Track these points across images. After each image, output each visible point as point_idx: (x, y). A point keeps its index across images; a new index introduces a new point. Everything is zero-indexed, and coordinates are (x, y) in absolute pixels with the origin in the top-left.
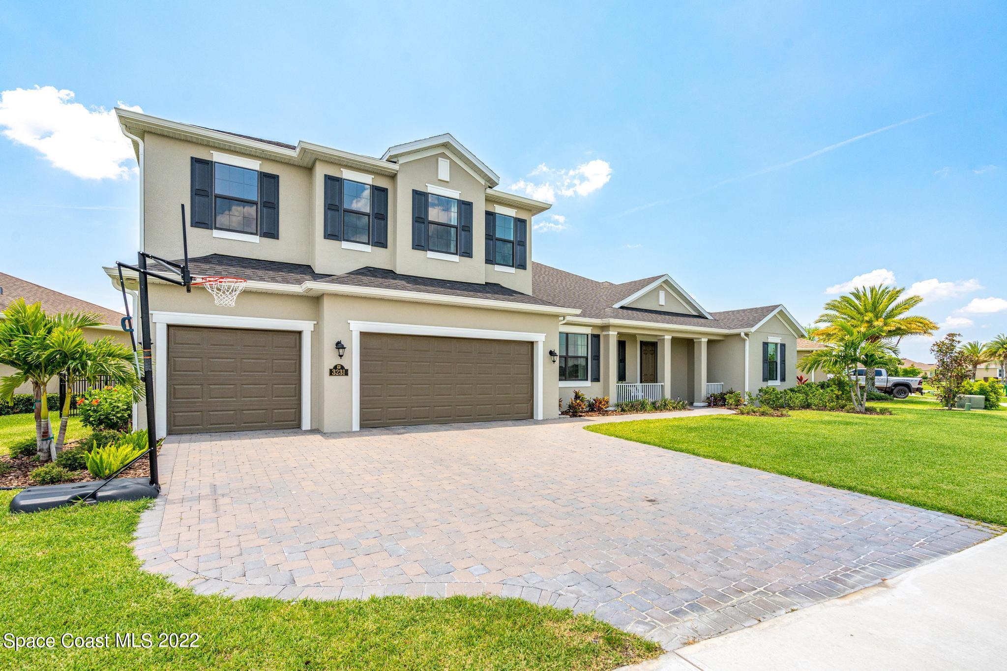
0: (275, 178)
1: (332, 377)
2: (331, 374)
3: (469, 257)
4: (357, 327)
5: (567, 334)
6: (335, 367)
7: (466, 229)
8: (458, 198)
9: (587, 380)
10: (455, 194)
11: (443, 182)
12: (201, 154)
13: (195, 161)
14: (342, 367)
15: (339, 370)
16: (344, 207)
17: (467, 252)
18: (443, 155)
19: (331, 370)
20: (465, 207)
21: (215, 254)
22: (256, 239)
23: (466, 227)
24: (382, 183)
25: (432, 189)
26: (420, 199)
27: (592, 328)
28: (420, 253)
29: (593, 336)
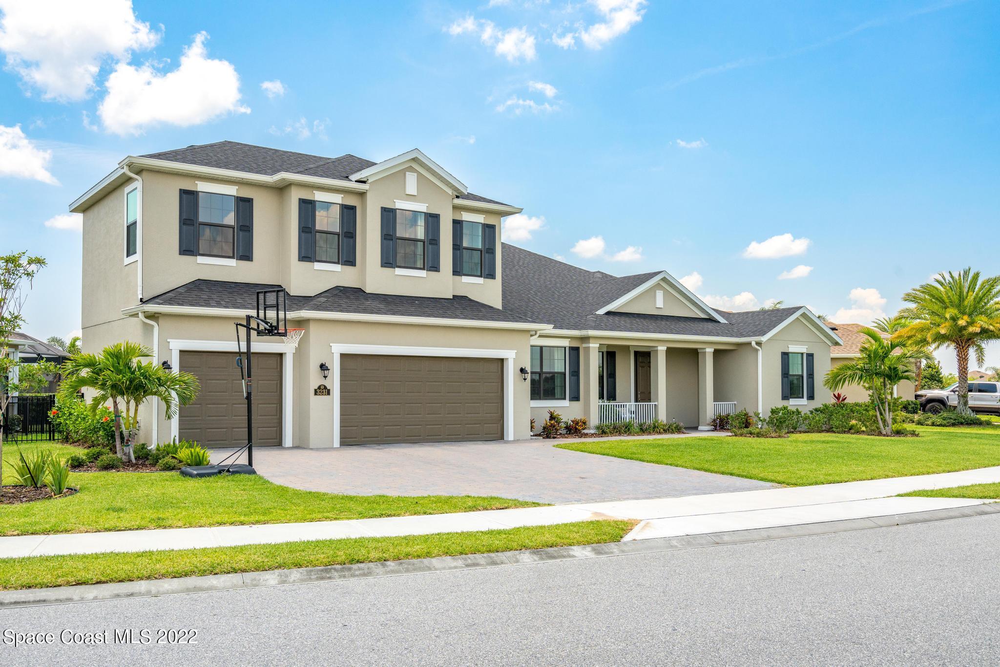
0: (249, 201)
1: (316, 396)
2: (316, 394)
3: (436, 271)
4: (338, 349)
5: (541, 348)
6: (319, 388)
7: (433, 242)
8: (425, 211)
9: (565, 399)
10: (422, 207)
11: (410, 197)
12: (188, 185)
13: (183, 192)
14: (325, 388)
15: (323, 390)
16: (316, 229)
17: (434, 266)
18: (411, 169)
19: (316, 390)
20: (433, 220)
21: (199, 279)
22: (232, 262)
23: (433, 240)
24: (351, 201)
25: (400, 204)
26: (389, 215)
27: (570, 340)
28: (388, 271)
29: (571, 348)
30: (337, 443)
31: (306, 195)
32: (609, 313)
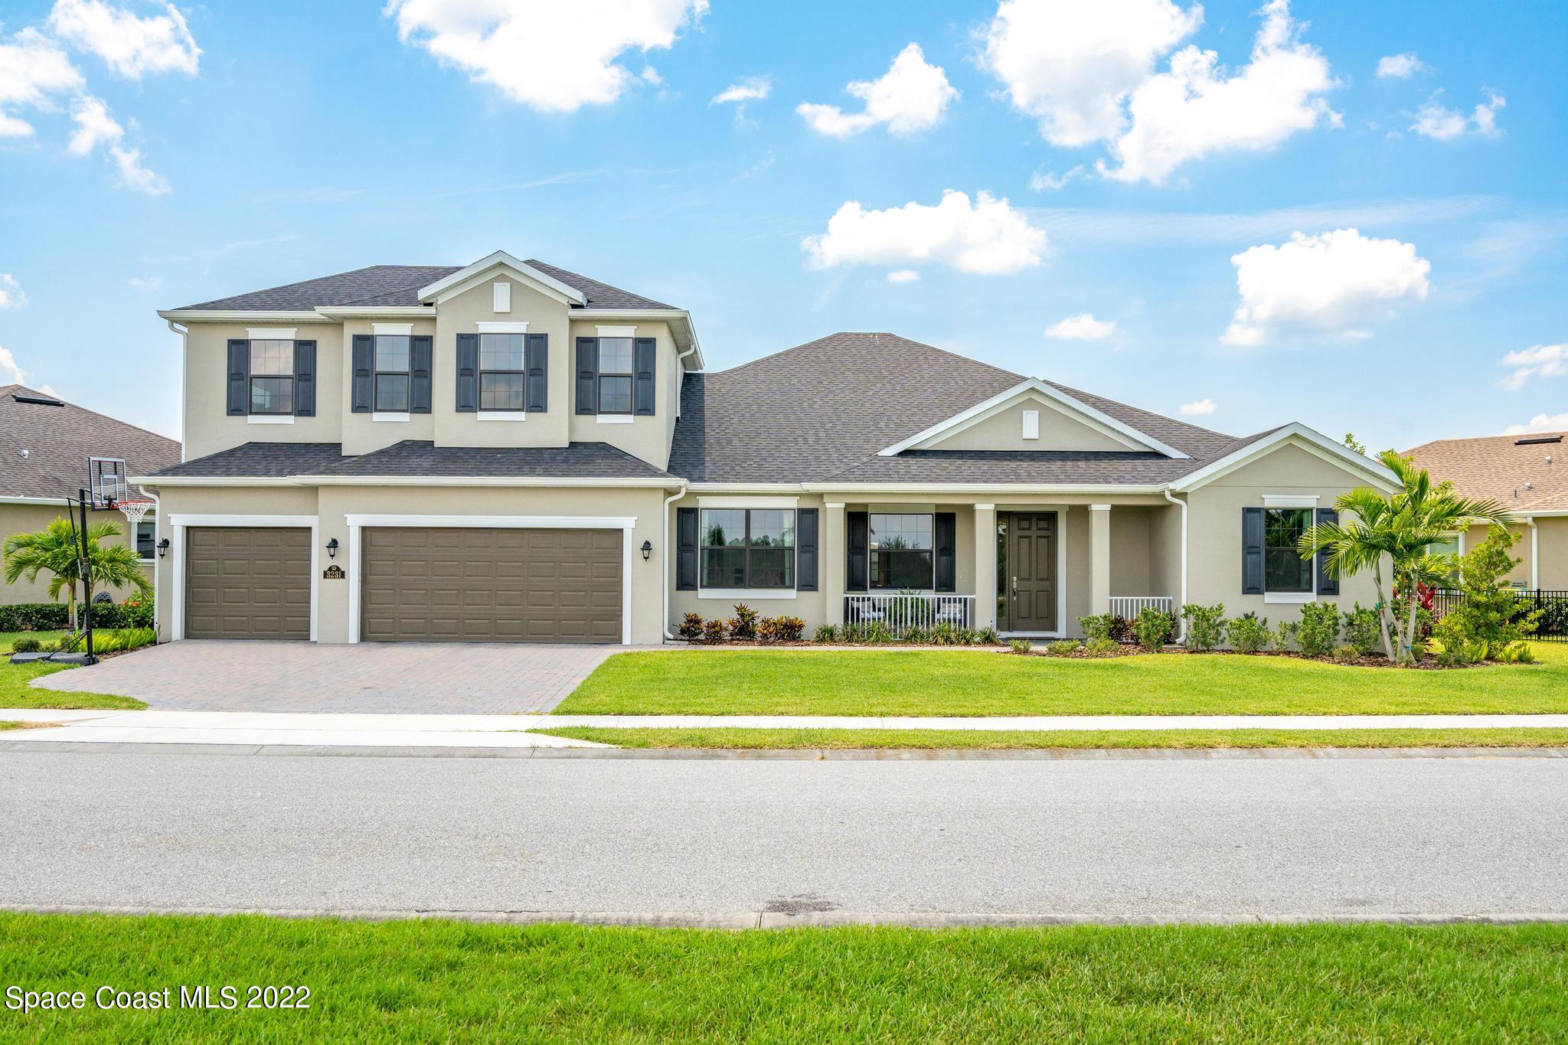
0: (312, 344)
1: (326, 580)
2: (325, 577)
3: (541, 411)
4: (355, 522)
5: (748, 511)
6: (330, 569)
7: (537, 372)
8: (525, 332)
9: (792, 587)
10: (521, 327)
11: (502, 316)
12: (237, 334)
13: (232, 343)
14: (338, 569)
15: (335, 572)
16: (377, 370)
17: (537, 403)
18: (502, 278)
19: (325, 572)
20: (537, 344)
21: (250, 443)
22: (290, 420)
23: (537, 370)
24: (422, 331)
25: (484, 327)
26: (467, 344)
27: (798, 498)
28: (467, 417)
29: (802, 512)
30: (354, 636)
31: (362, 330)
32: (904, 454)
